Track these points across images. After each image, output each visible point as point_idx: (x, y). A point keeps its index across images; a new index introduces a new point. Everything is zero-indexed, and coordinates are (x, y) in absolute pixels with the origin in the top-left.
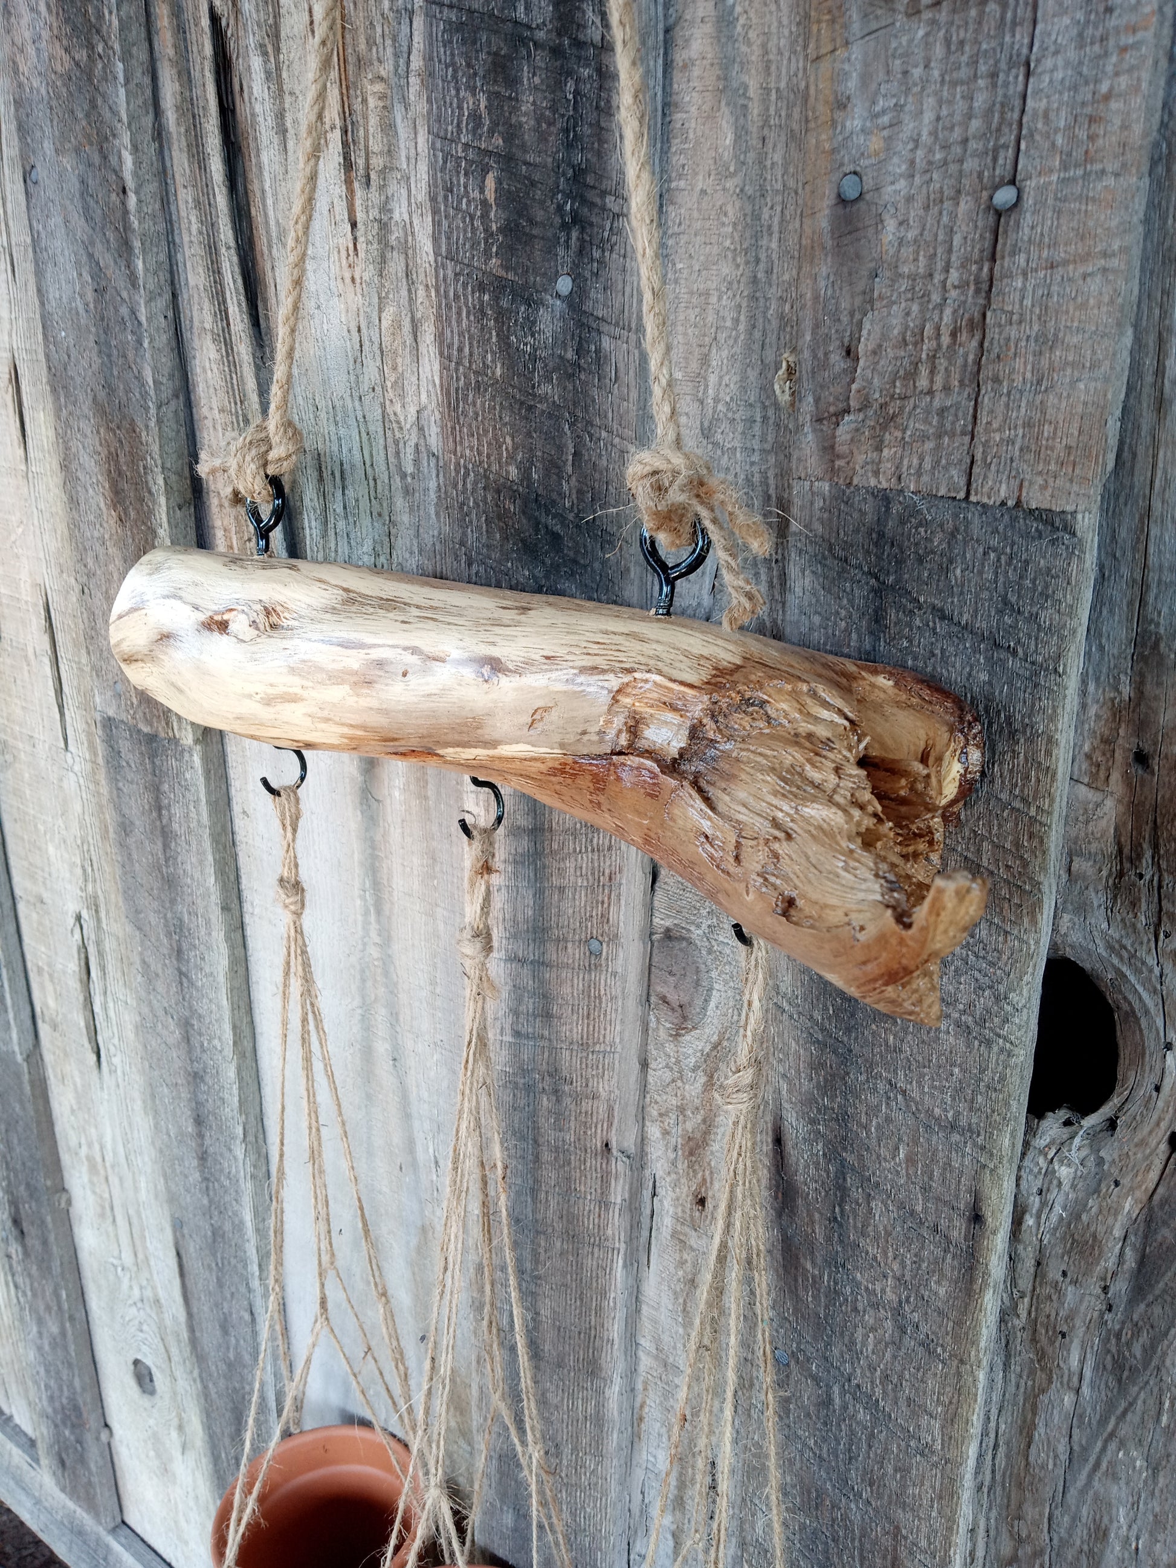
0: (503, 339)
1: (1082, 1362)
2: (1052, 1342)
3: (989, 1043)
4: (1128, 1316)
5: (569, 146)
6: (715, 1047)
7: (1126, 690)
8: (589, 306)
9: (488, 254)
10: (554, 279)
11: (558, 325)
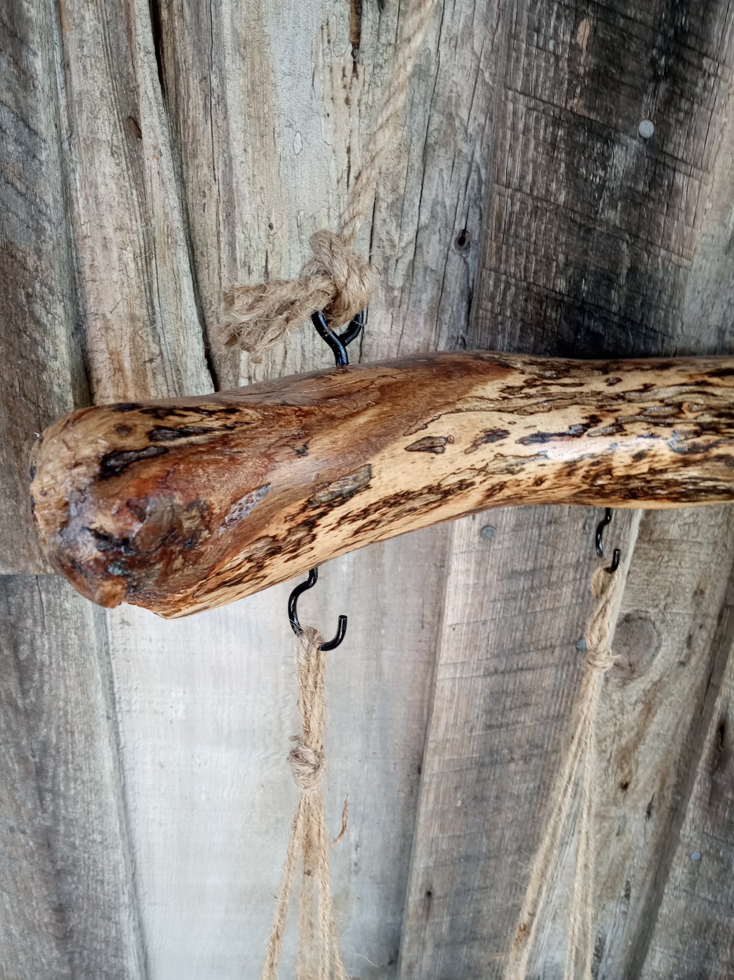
0: (572, 171)
5: (674, 8)
6: (655, 684)
8: (670, 148)
9: (570, 94)
10: (636, 122)
11: (631, 162)
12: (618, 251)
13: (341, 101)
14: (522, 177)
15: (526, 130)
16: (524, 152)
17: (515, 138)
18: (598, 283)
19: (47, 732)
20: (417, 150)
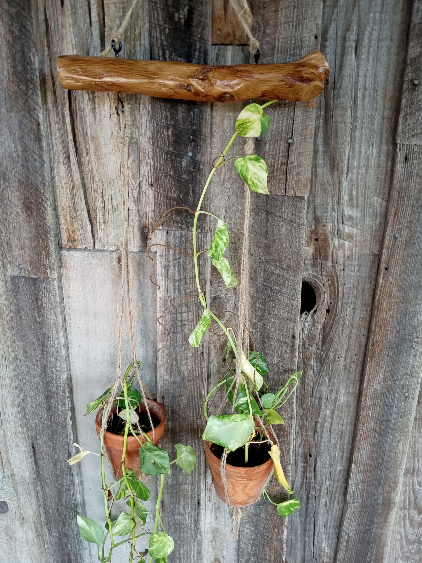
0: (173, 166)
1: (314, 363)
2: (308, 361)
3: (294, 300)
4: (322, 349)
5: (192, 125)
6: (227, 321)
7: (313, 228)
8: (197, 159)
9: (169, 147)
10: (187, 152)
11: (188, 163)
12: (189, 186)
14: (160, 168)
15: (159, 156)
16: (160, 161)
17: (157, 158)
18: (185, 195)
19: (46, 330)
20: (137, 162)
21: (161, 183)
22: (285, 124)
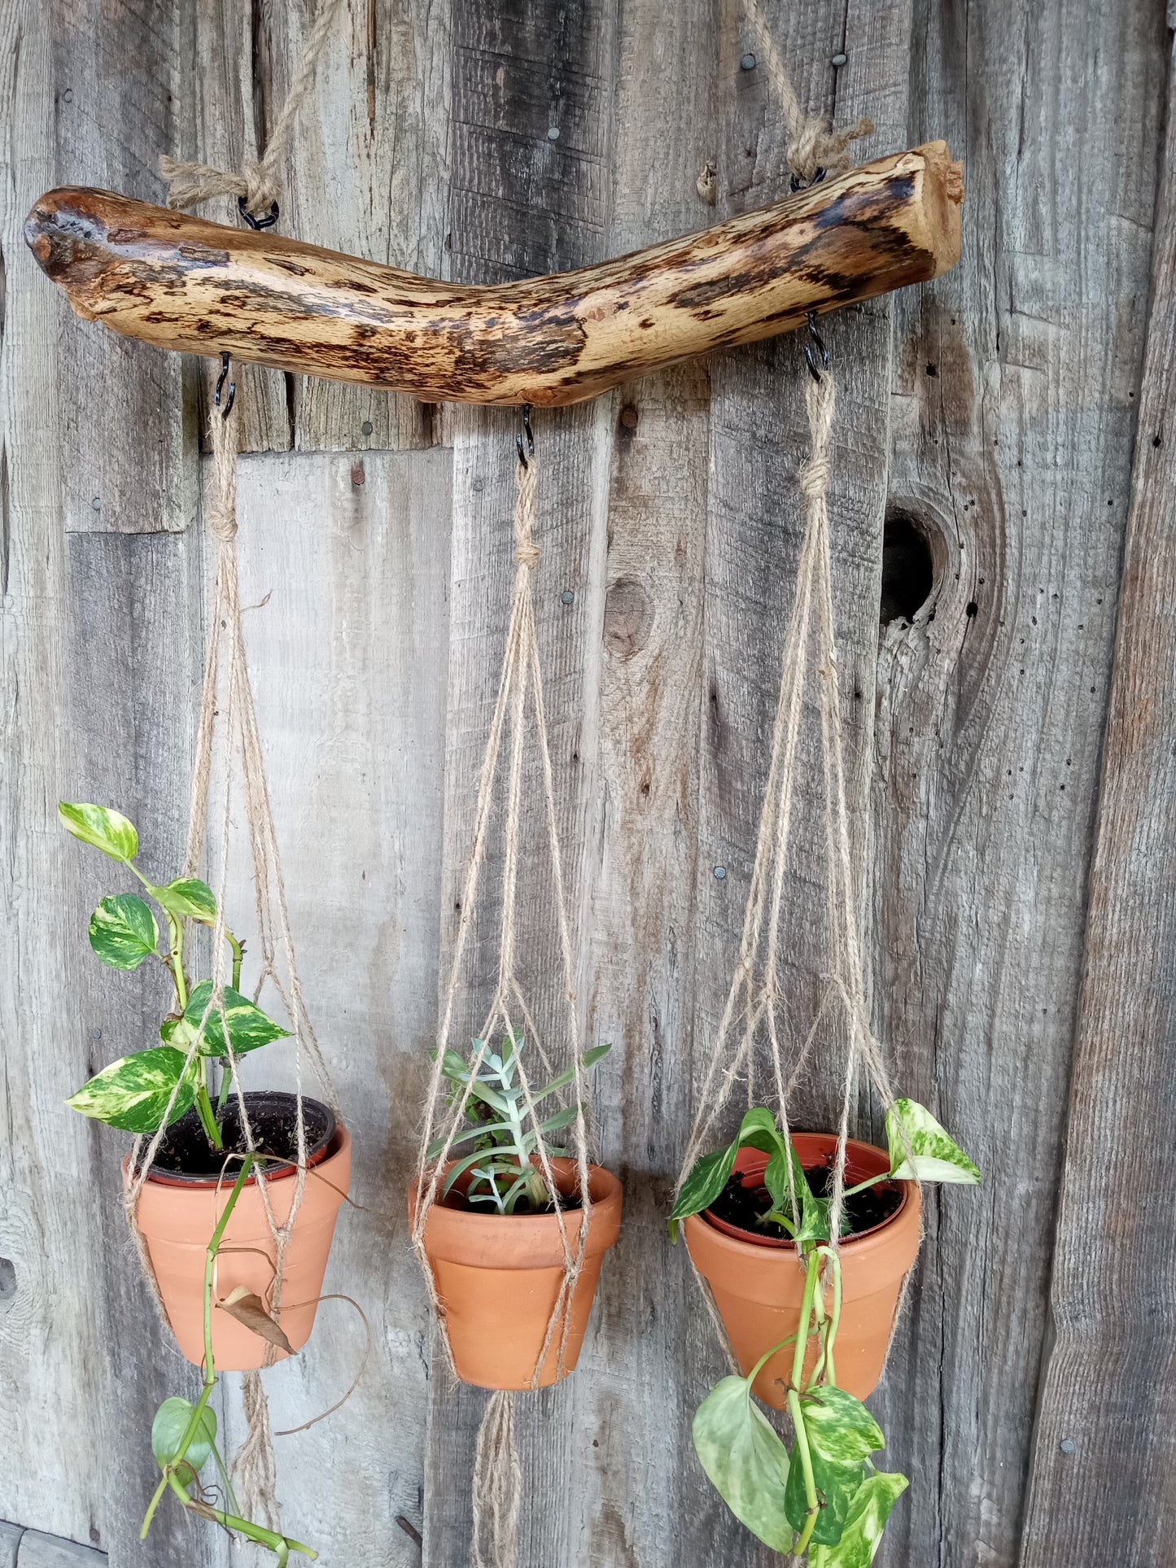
0: (505, 172)
1: (927, 793)
2: (907, 785)
3: (858, 566)
4: (955, 744)
5: (560, 49)
6: (656, 659)
7: (919, 330)
8: (572, 144)
9: (496, 117)
10: (547, 130)
11: (548, 160)
12: (547, 227)
13: (364, 157)
14: (471, 181)
15: (470, 146)
16: (471, 162)
17: (463, 154)
18: (536, 256)
20: (414, 182)
21: (472, 224)
22: (822, 11)
